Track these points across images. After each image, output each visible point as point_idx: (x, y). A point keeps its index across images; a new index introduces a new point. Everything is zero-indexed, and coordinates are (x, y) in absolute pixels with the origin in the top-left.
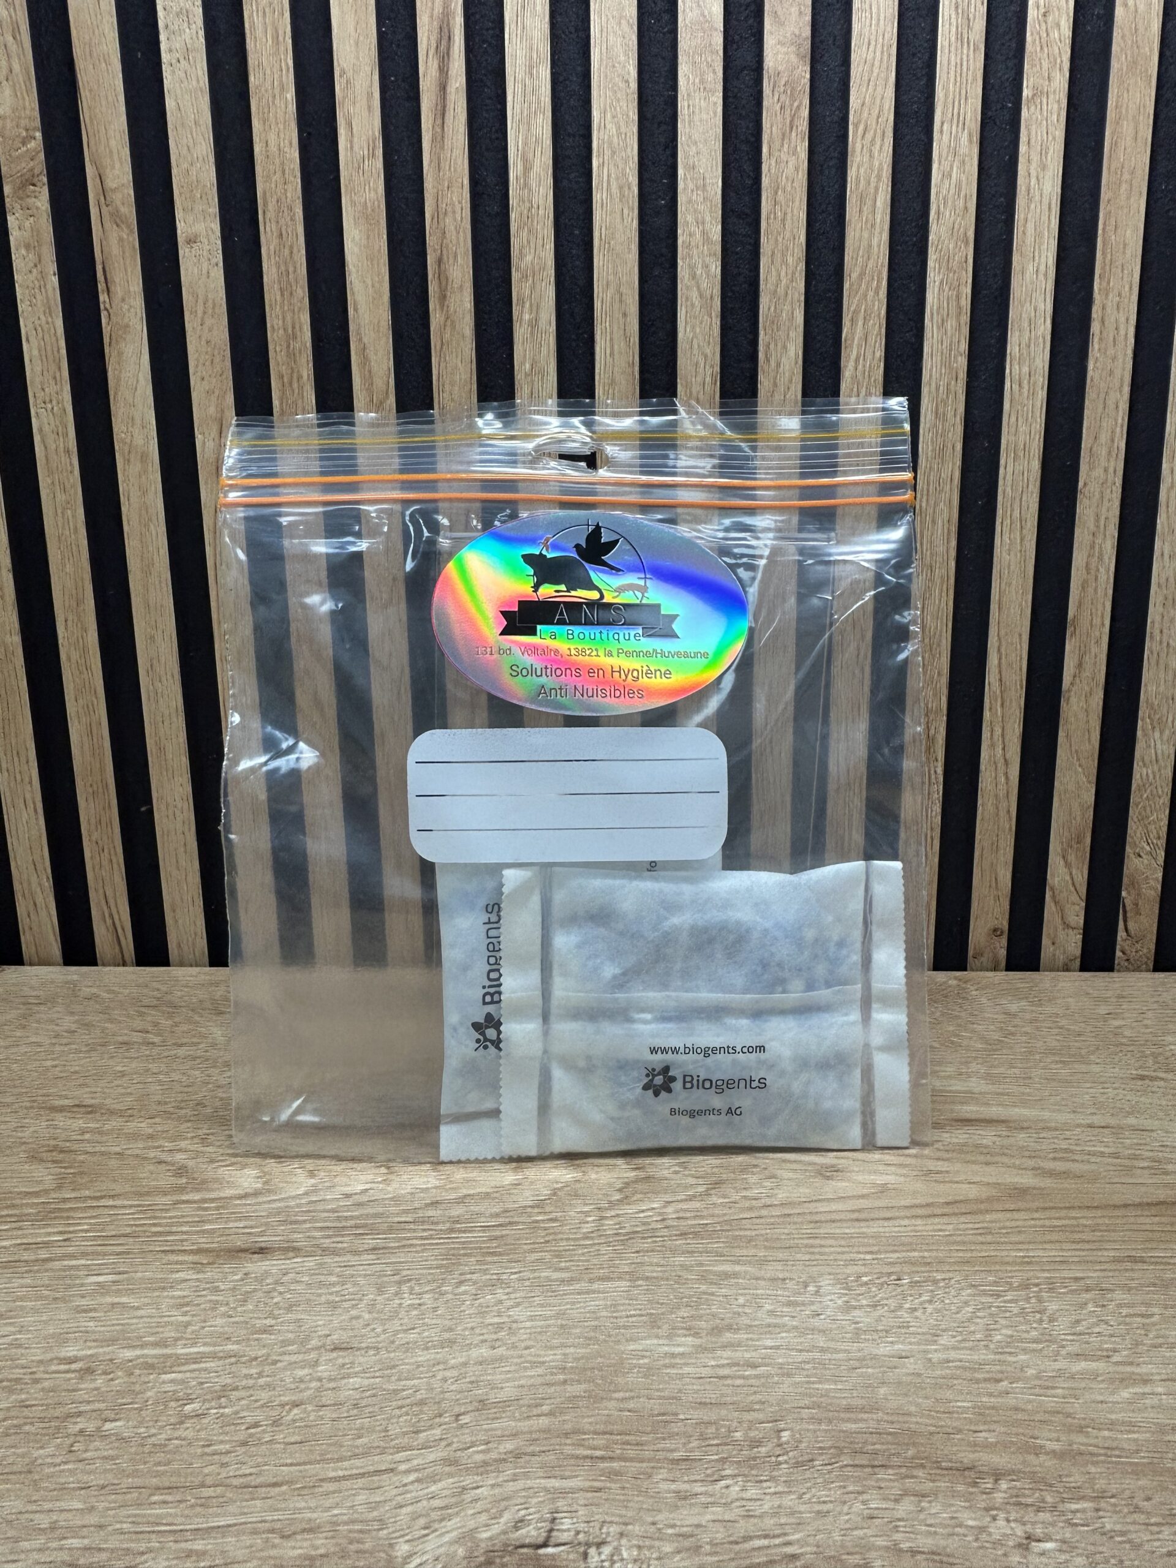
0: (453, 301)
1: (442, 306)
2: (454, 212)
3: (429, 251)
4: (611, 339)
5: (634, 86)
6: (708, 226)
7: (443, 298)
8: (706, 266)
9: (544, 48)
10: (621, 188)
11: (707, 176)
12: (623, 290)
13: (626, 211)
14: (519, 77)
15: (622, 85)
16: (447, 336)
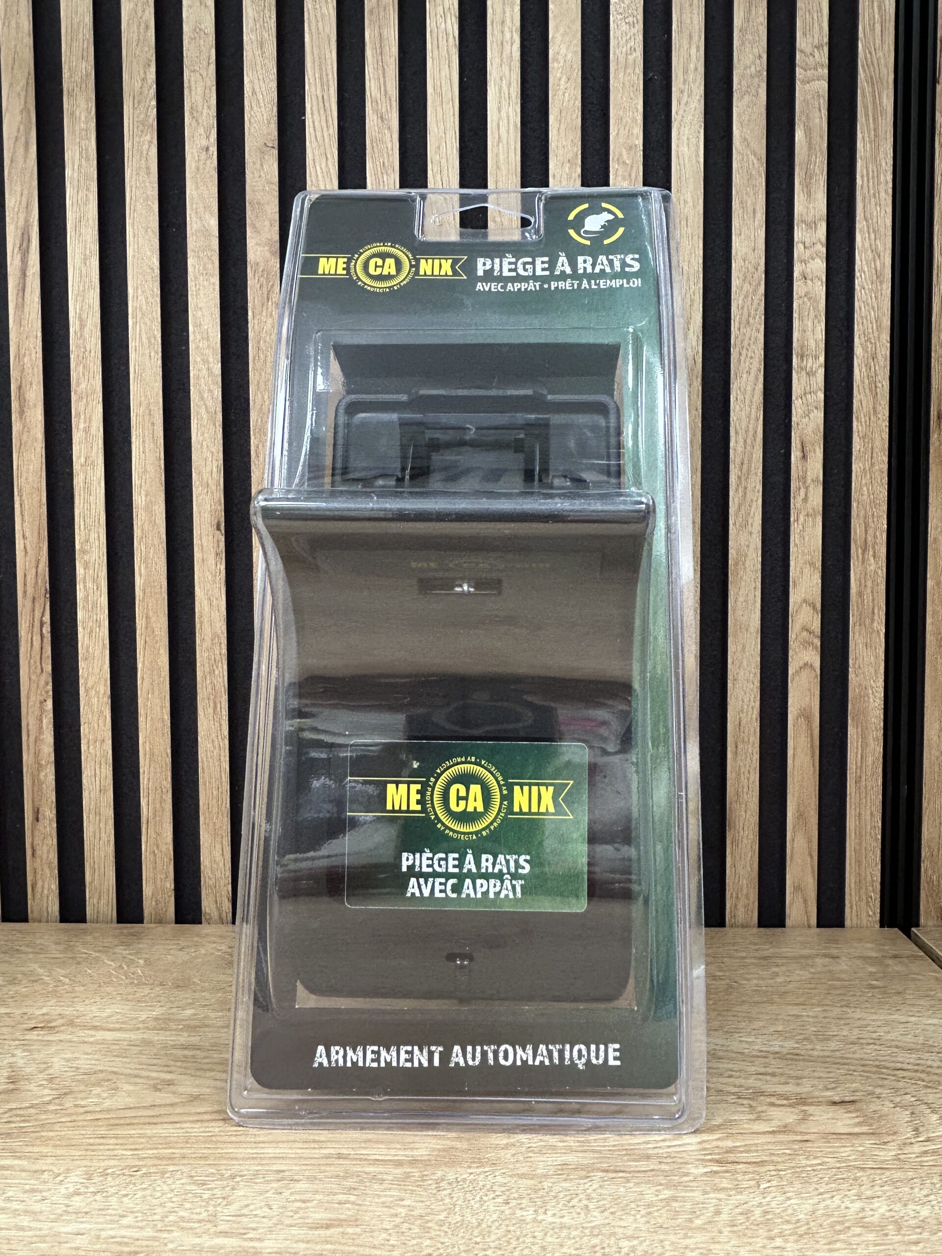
0: (28, 413)
1: (21, 418)
2: (31, 355)
3: (13, 381)
4: (143, 441)
5: (157, 271)
6: (211, 365)
7: (22, 413)
8: (210, 391)
9: (95, 248)
10: (149, 338)
11: (210, 331)
12: (151, 407)
13: (152, 354)
14: (77, 265)
15: (149, 271)
16: (25, 438)
